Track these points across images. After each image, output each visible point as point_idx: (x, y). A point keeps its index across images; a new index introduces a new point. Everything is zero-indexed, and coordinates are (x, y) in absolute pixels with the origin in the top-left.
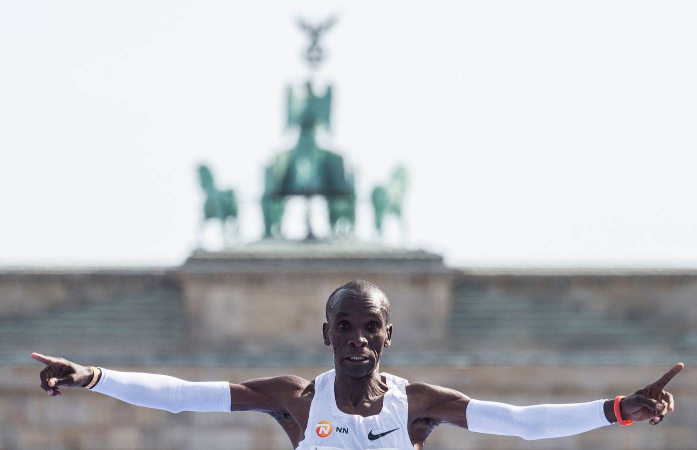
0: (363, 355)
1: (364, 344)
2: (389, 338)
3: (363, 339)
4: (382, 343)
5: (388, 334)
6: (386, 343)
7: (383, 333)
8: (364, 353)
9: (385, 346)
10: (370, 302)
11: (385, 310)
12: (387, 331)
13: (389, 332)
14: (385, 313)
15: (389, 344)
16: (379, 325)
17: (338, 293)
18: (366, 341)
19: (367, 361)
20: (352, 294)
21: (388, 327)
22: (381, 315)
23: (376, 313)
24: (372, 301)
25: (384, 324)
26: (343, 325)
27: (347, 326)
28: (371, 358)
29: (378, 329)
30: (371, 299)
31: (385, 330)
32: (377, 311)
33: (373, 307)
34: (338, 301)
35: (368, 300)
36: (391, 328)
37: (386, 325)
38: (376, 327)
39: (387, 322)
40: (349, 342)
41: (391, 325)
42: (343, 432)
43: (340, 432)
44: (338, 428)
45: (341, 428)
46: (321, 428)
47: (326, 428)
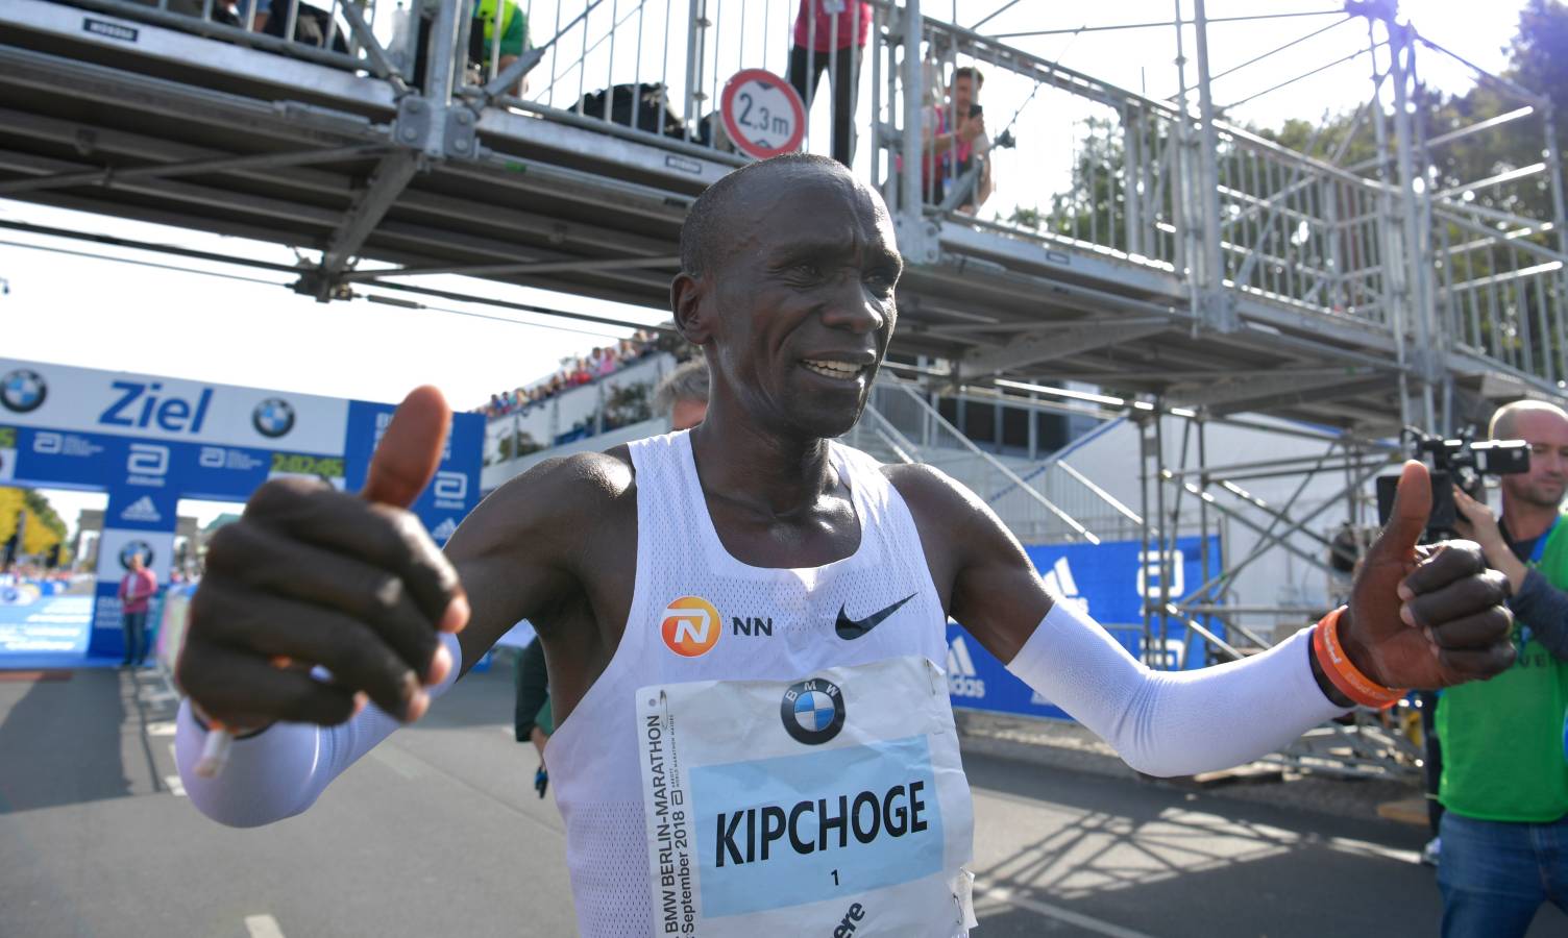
42: (757, 633)
43: (747, 632)
44: (737, 621)
45: (749, 620)
46: (680, 622)
47: (696, 622)
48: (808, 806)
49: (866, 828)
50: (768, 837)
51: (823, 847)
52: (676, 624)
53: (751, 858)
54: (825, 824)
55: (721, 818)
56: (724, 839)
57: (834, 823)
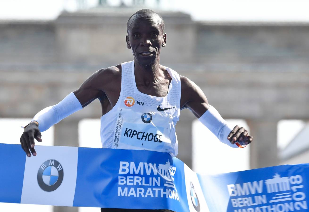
0: (150, 51)
1: (149, 45)
2: (165, 41)
3: (148, 42)
4: (160, 44)
5: (164, 39)
6: (163, 44)
7: (160, 38)
8: (149, 50)
9: (163, 46)
10: (151, 20)
11: (160, 25)
12: (163, 37)
13: (164, 38)
14: (161, 27)
15: (165, 45)
16: (158, 33)
17: (133, 17)
18: (151, 43)
19: (152, 55)
20: (140, 17)
21: (164, 35)
22: (158, 28)
23: (155, 26)
24: (152, 20)
25: (160, 33)
26: (136, 35)
27: (139, 36)
28: (154, 53)
29: (157, 36)
30: (151, 19)
31: (162, 37)
32: (156, 25)
33: (153, 23)
34: (133, 22)
35: (150, 19)
36: (165, 35)
37: (162, 34)
38: (156, 35)
39: (162, 32)
40: (141, 44)
41: (165, 33)
42: (141, 105)
43: (139, 104)
44: (138, 102)
45: (140, 102)
46: (128, 101)
47: (131, 101)
48: (141, 132)
49: (150, 139)
50: (133, 135)
51: (142, 139)
52: (127, 101)
53: (129, 136)
54: (143, 136)
55: (127, 129)
56: (126, 132)
57: (145, 136)
